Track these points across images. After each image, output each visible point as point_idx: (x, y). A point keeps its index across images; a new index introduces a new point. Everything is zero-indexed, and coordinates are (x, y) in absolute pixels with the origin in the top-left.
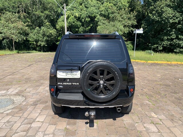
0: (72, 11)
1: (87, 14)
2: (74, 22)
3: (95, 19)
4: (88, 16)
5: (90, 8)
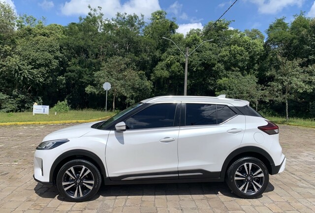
0: (177, 56)
1: (200, 60)
2: (179, 72)
3: (214, 68)
4: (202, 63)
5: (203, 52)
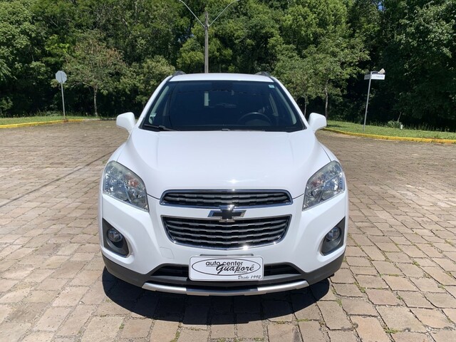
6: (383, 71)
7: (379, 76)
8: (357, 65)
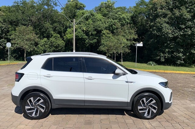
2: (81, 36)
4: (95, 29)
6: (142, 43)
7: (141, 44)
8: (133, 40)
